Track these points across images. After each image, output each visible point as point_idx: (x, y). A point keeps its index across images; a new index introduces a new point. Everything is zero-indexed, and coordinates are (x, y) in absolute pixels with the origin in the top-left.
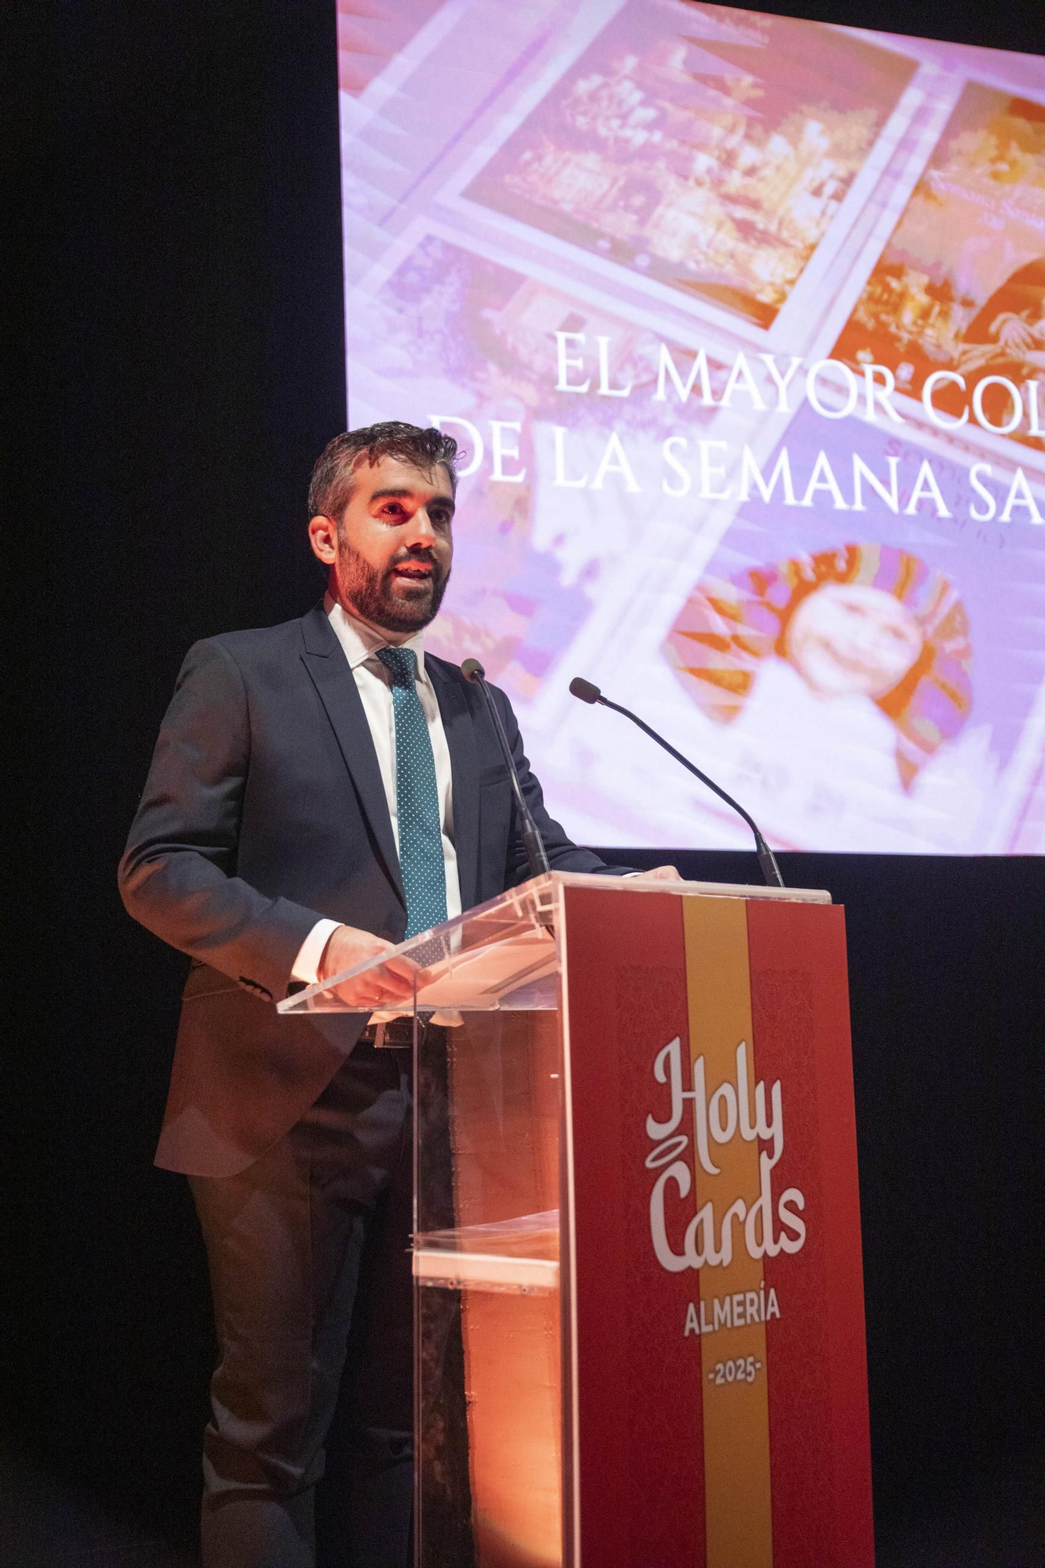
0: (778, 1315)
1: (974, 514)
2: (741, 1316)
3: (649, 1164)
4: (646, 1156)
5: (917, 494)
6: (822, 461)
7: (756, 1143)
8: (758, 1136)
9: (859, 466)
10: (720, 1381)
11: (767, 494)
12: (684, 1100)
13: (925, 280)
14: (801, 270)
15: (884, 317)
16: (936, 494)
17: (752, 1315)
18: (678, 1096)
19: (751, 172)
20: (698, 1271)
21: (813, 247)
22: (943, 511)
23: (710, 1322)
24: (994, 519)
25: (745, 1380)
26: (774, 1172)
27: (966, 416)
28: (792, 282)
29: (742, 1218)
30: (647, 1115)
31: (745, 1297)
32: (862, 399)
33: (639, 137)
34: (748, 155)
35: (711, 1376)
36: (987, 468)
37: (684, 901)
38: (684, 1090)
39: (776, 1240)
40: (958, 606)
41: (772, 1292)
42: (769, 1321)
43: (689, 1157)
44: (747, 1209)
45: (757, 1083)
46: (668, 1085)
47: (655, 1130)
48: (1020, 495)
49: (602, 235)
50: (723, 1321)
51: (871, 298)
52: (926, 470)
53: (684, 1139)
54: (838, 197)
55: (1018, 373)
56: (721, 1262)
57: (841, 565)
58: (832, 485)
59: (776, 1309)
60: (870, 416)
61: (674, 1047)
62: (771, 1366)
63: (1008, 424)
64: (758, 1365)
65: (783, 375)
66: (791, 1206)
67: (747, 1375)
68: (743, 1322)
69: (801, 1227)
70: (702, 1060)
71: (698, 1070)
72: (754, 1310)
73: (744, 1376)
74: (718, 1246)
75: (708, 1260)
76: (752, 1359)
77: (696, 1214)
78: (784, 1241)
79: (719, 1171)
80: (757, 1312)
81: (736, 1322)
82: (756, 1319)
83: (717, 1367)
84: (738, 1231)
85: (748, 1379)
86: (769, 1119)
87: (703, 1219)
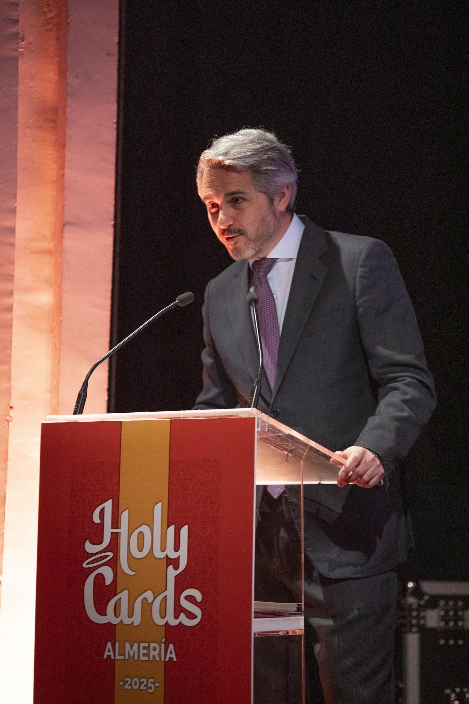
0: (175, 660)
2: (144, 655)
3: (85, 565)
4: (84, 561)
7: (165, 560)
8: (167, 555)
10: (127, 687)
12: (112, 533)
17: (154, 656)
18: (108, 531)
20: (115, 625)
23: (122, 653)
25: (147, 690)
26: (176, 577)
29: (150, 601)
30: (86, 540)
31: (149, 645)
35: (121, 683)
37: (123, 424)
38: (112, 528)
39: (176, 617)
41: (171, 646)
42: (166, 661)
43: (114, 564)
44: (154, 597)
45: (168, 526)
46: (102, 525)
47: (90, 548)
50: (131, 655)
53: (111, 555)
56: (133, 623)
59: (173, 656)
61: (108, 505)
62: (167, 687)
64: (157, 685)
66: (191, 599)
67: (148, 688)
68: (146, 658)
69: (197, 611)
70: (127, 512)
71: (124, 517)
72: (156, 653)
73: (145, 688)
74: (131, 615)
75: (121, 621)
76: (152, 680)
77: (116, 595)
78: (183, 618)
79: (134, 573)
80: (158, 654)
81: (142, 658)
82: (158, 659)
83: (126, 679)
84: (147, 606)
85: (149, 690)
86: (177, 548)
87: (120, 598)
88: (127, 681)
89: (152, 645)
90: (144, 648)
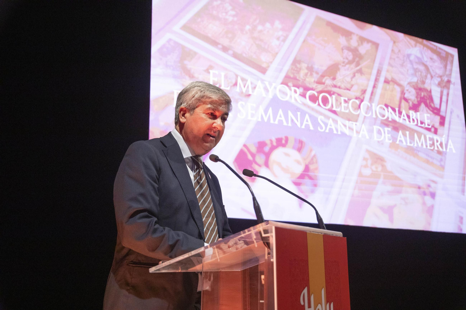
1: (319, 129)
5: (305, 123)
6: (280, 112)
9: (290, 114)
11: (266, 119)
13: (306, 65)
14: (274, 59)
15: (295, 74)
16: (310, 123)
19: (261, 31)
21: (277, 53)
22: (312, 128)
24: (324, 132)
27: (317, 103)
28: (271, 62)
32: (291, 97)
33: (230, 19)
34: (260, 28)
36: (322, 117)
40: (314, 156)
48: (331, 125)
49: (219, 44)
51: (292, 69)
52: (307, 117)
54: (284, 41)
55: (330, 93)
57: (283, 142)
58: (283, 118)
60: (293, 101)
63: (328, 106)
65: (270, 88)
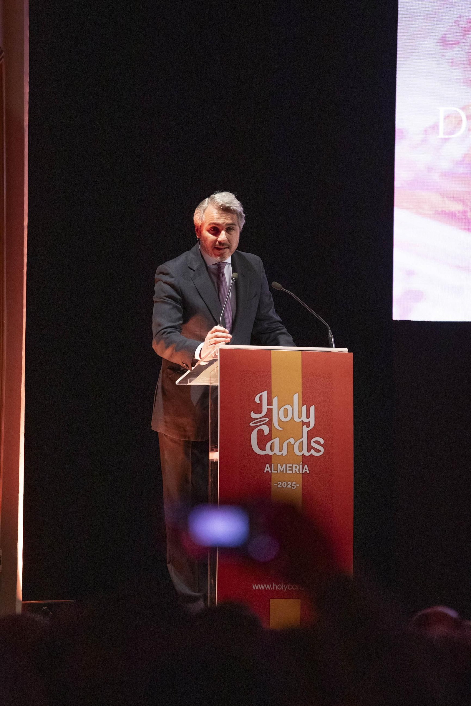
0: (308, 472)
2: (289, 470)
3: (251, 424)
4: (250, 422)
7: (301, 423)
8: (302, 420)
10: (279, 486)
12: (267, 408)
17: (295, 471)
18: (265, 408)
20: (271, 455)
23: (276, 470)
26: (308, 431)
29: (293, 443)
30: (251, 412)
31: (292, 465)
35: (275, 485)
37: (272, 352)
38: (267, 406)
41: (306, 466)
42: (304, 474)
43: (270, 424)
44: (295, 441)
45: (302, 406)
46: (261, 404)
47: (253, 415)
50: (282, 470)
53: (267, 419)
56: (282, 454)
59: (307, 471)
61: (265, 394)
62: (304, 486)
64: (297, 485)
66: (317, 442)
67: (292, 487)
68: (291, 472)
69: (321, 449)
70: (277, 397)
71: (275, 400)
72: (297, 470)
73: (291, 487)
74: (281, 450)
75: (275, 453)
76: (295, 483)
77: (271, 440)
78: (313, 452)
79: (282, 429)
80: (298, 470)
81: (288, 472)
82: (298, 472)
83: (278, 483)
84: (291, 447)
85: (293, 488)
86: (308, 416)
87: (274, 442)
88: (279, 484)
89: (294, 466)
90: (289, 467)
